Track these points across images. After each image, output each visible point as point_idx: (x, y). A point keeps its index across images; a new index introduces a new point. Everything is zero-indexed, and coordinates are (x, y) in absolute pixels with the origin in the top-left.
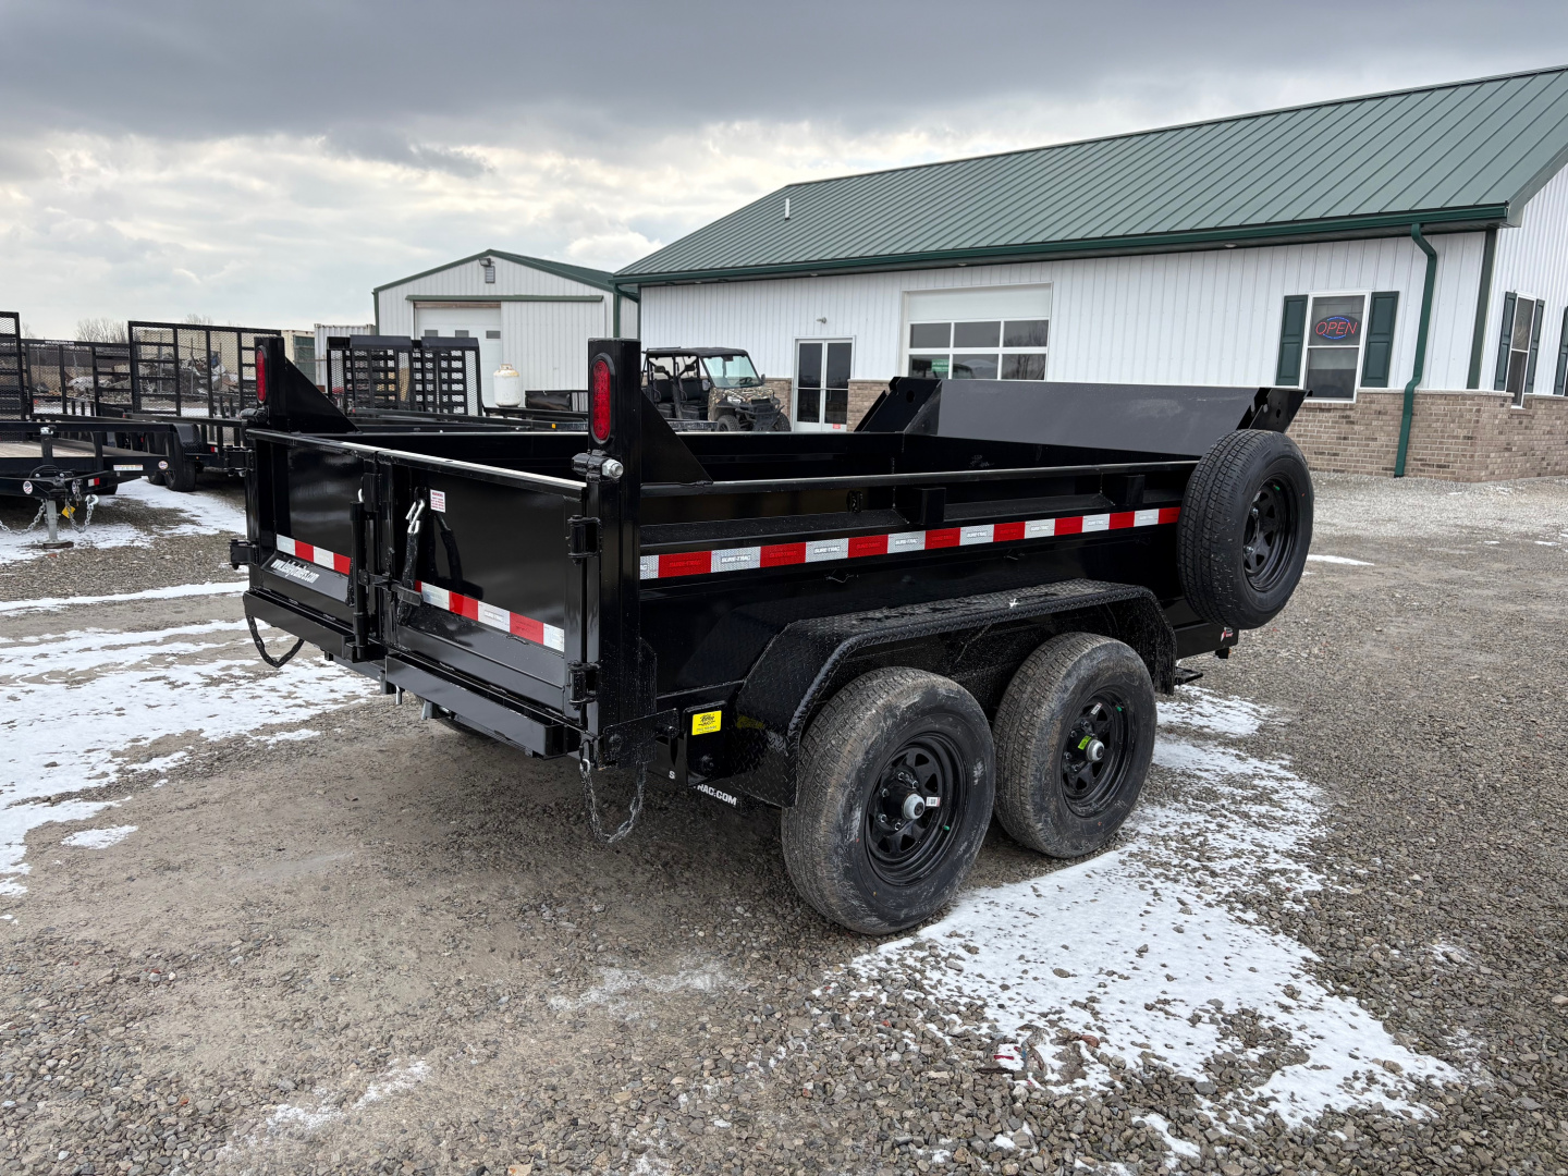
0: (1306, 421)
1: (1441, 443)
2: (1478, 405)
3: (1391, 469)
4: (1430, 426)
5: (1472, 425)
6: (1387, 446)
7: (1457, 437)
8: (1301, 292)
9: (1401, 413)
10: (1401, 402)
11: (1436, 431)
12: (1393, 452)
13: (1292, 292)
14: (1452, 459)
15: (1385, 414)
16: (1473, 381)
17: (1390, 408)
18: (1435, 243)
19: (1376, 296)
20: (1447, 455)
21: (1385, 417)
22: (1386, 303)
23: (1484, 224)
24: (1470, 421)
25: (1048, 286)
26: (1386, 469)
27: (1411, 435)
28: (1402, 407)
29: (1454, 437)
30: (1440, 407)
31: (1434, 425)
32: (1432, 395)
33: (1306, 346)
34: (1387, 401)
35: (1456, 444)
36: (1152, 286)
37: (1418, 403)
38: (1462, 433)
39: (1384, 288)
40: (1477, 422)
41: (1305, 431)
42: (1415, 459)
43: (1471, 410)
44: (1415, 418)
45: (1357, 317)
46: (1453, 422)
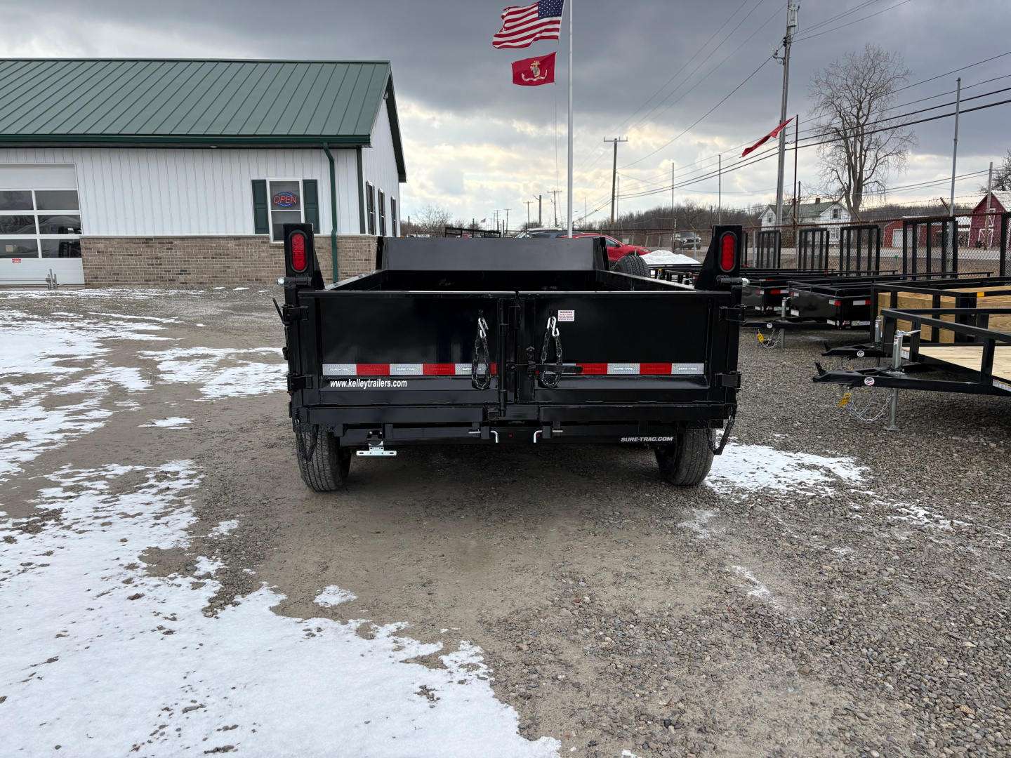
0: (279, 254)
1: (354, 263)
2: (369, 242)
3: (331, 279)
4: (346, 255)
5: (367, 253)
6: (326, 266)
7: (361, 260)
8: (262, 178)
9: (330, 248)
10: (330, 241)
11: (350, 257)
12: (330, 270)
13: (256, 178)
14: (361, 272)
15: (322, 248)
16: (363, 231)
17: (325, 245)
18: (333, 153)
19: (305, 182)
20: (358, 270)
21: (323, 251)
22: (311, 186)
23: (355, 145)
24: (366, 251)
25: (72, 166)
26: (328, 279)
27: (338, 260)
28: (331, 244)
29: (359, 260)
30: (350, 244)
31: (349, 254)
32: (345, 238)
33: (270, 210)
34: (321, 241)
35: (361, 263)
36: (158, 169)
37: (339, 242)
38: (363, 257)
39: (308, 177)
40: (370, 251)
41: (279, 260)
42: (342, 273)
43: (365, 245)
44: (338, 250)
45: (296, 193)
46: (358, 251)
